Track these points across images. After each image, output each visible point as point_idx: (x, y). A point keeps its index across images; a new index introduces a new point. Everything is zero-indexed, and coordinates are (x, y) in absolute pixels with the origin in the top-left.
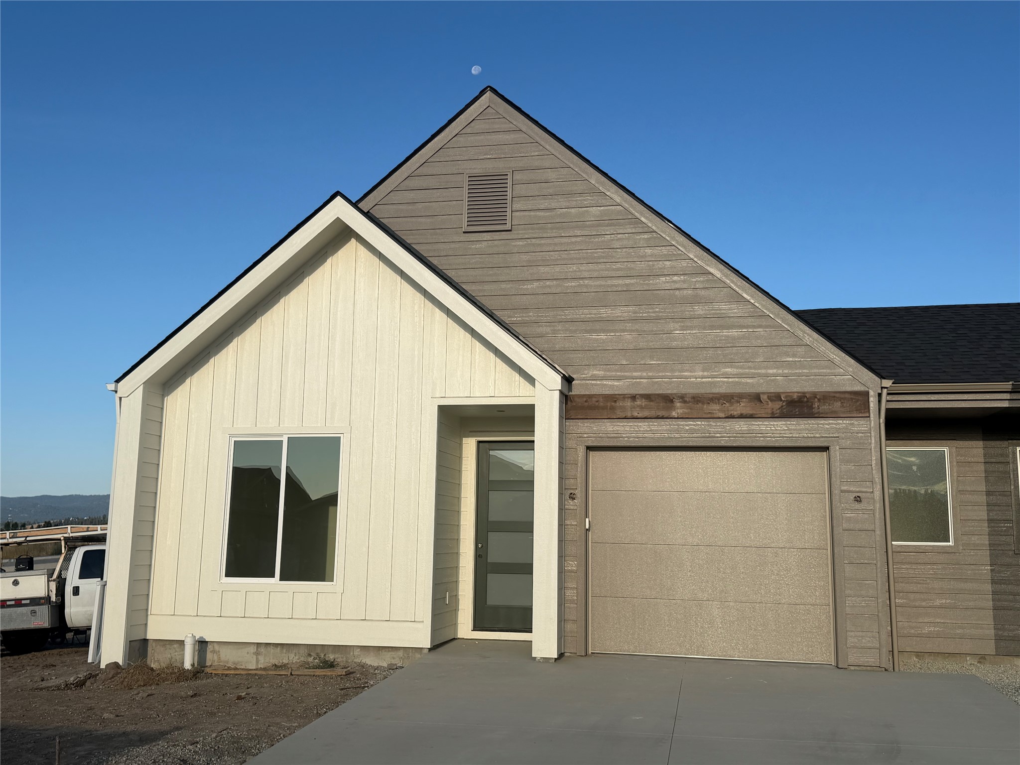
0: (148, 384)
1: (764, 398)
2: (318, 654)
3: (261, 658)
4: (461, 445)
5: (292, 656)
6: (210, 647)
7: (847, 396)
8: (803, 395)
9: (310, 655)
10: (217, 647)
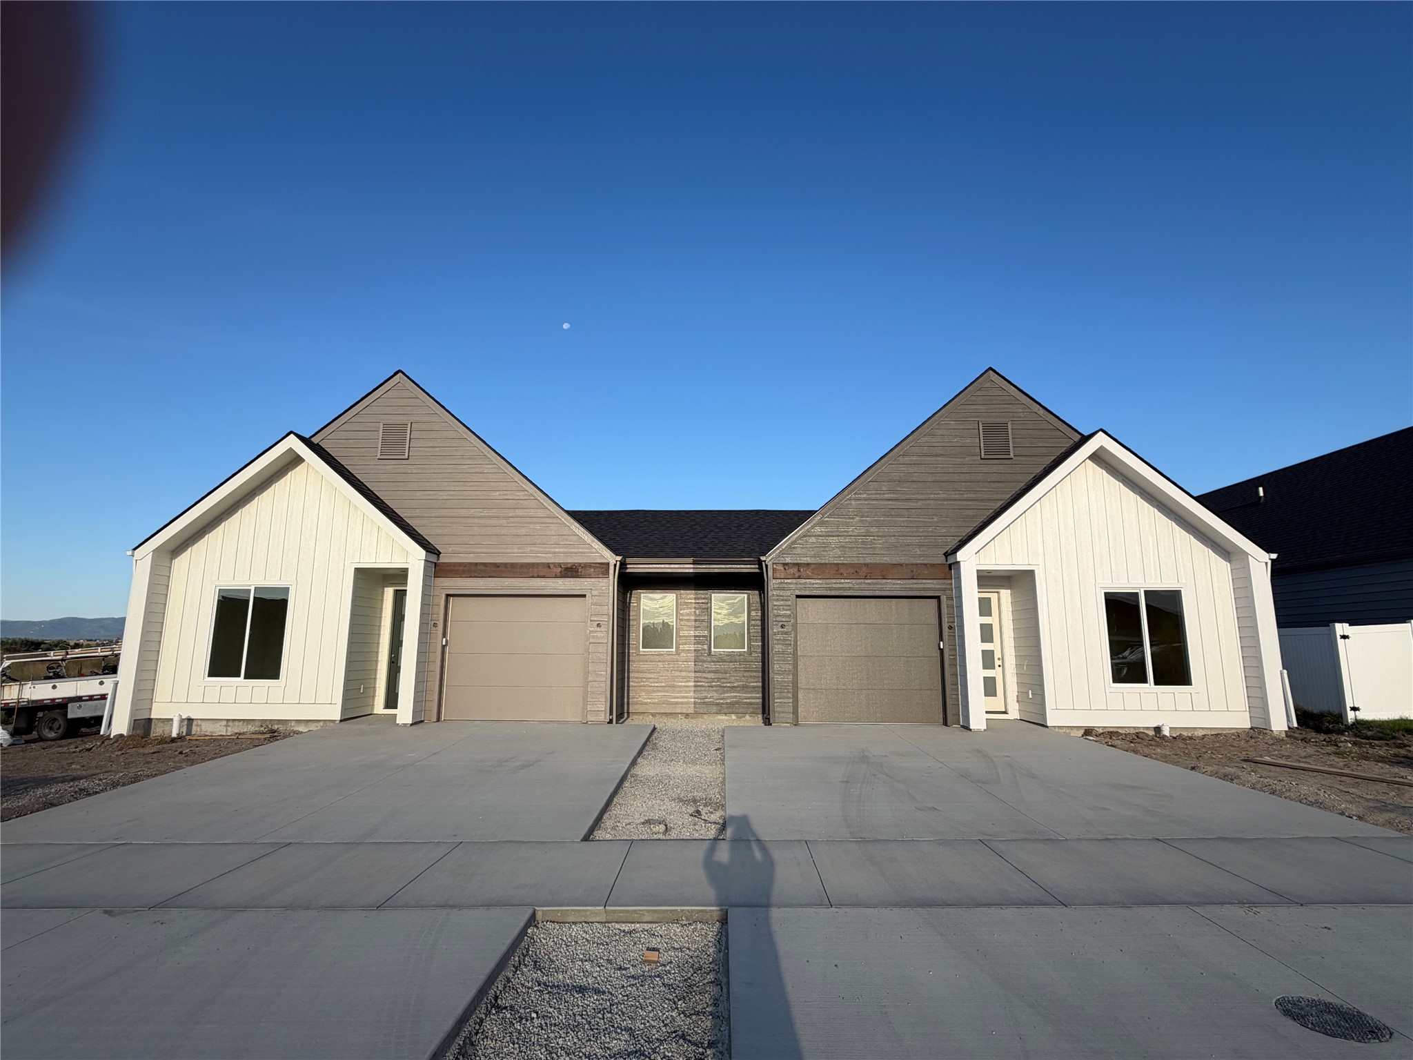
0: (156, 551)
1: (552, 566)
2: (267, 726)
3: (229, 729)
4: (383, 592)
5: (250, 727)
6: (195, 723)
7: (598, 565)
8: (574, 564)
9: (262, 726)
10: (199, 722)
